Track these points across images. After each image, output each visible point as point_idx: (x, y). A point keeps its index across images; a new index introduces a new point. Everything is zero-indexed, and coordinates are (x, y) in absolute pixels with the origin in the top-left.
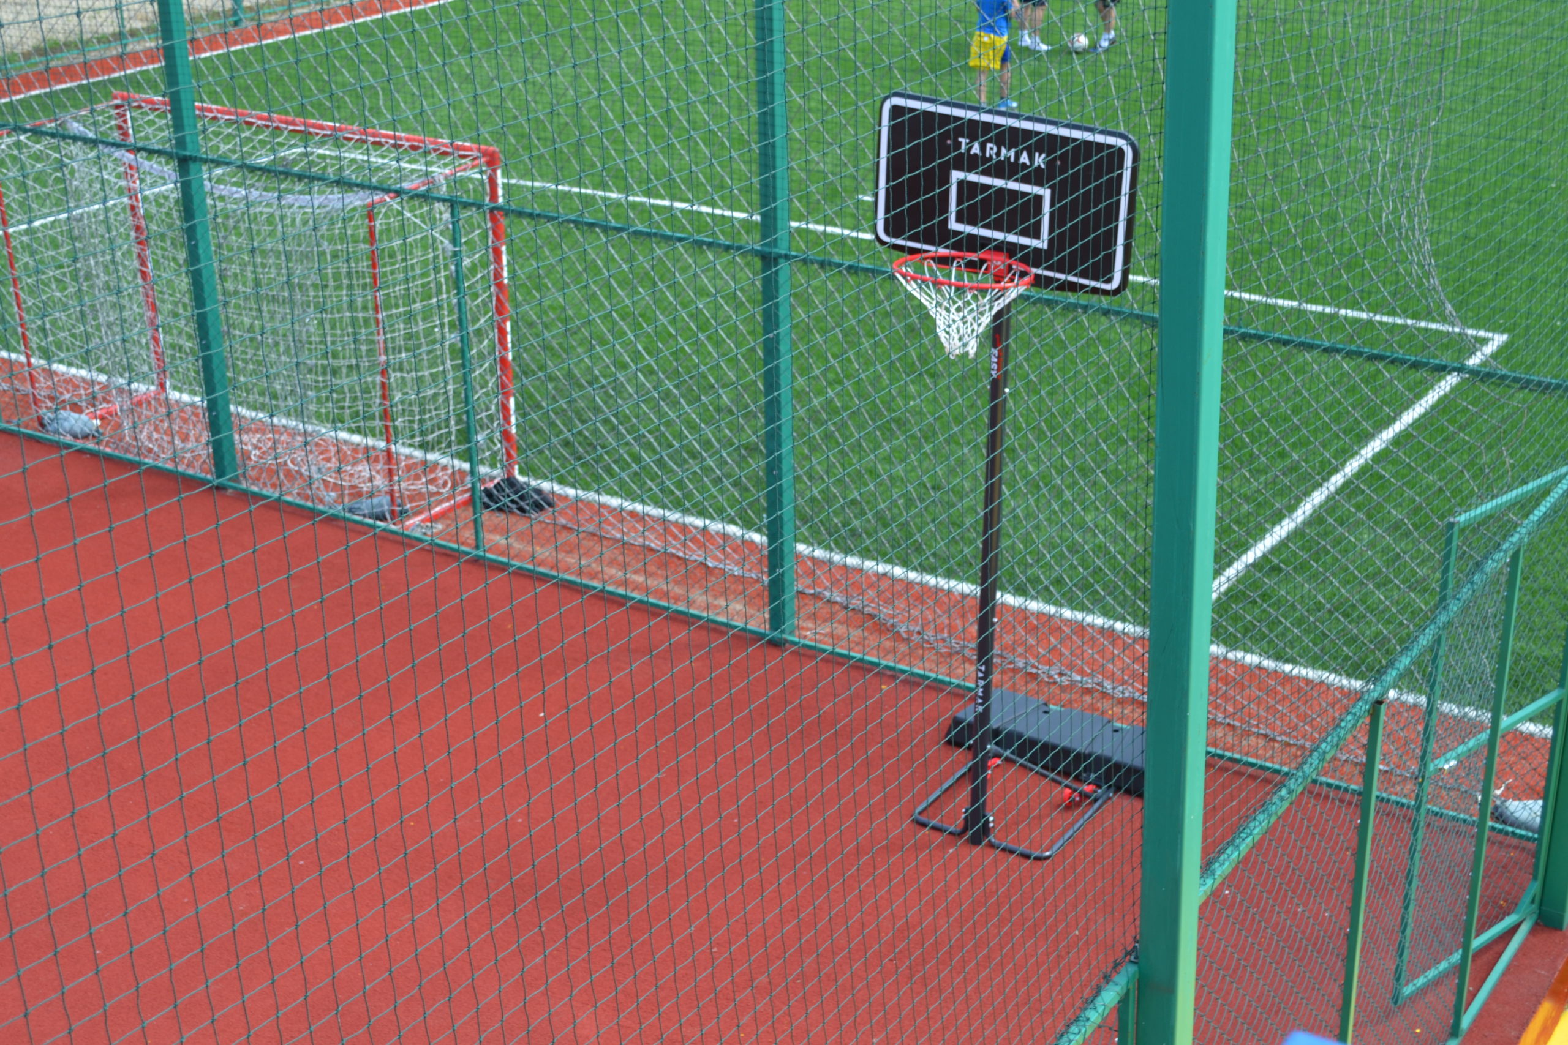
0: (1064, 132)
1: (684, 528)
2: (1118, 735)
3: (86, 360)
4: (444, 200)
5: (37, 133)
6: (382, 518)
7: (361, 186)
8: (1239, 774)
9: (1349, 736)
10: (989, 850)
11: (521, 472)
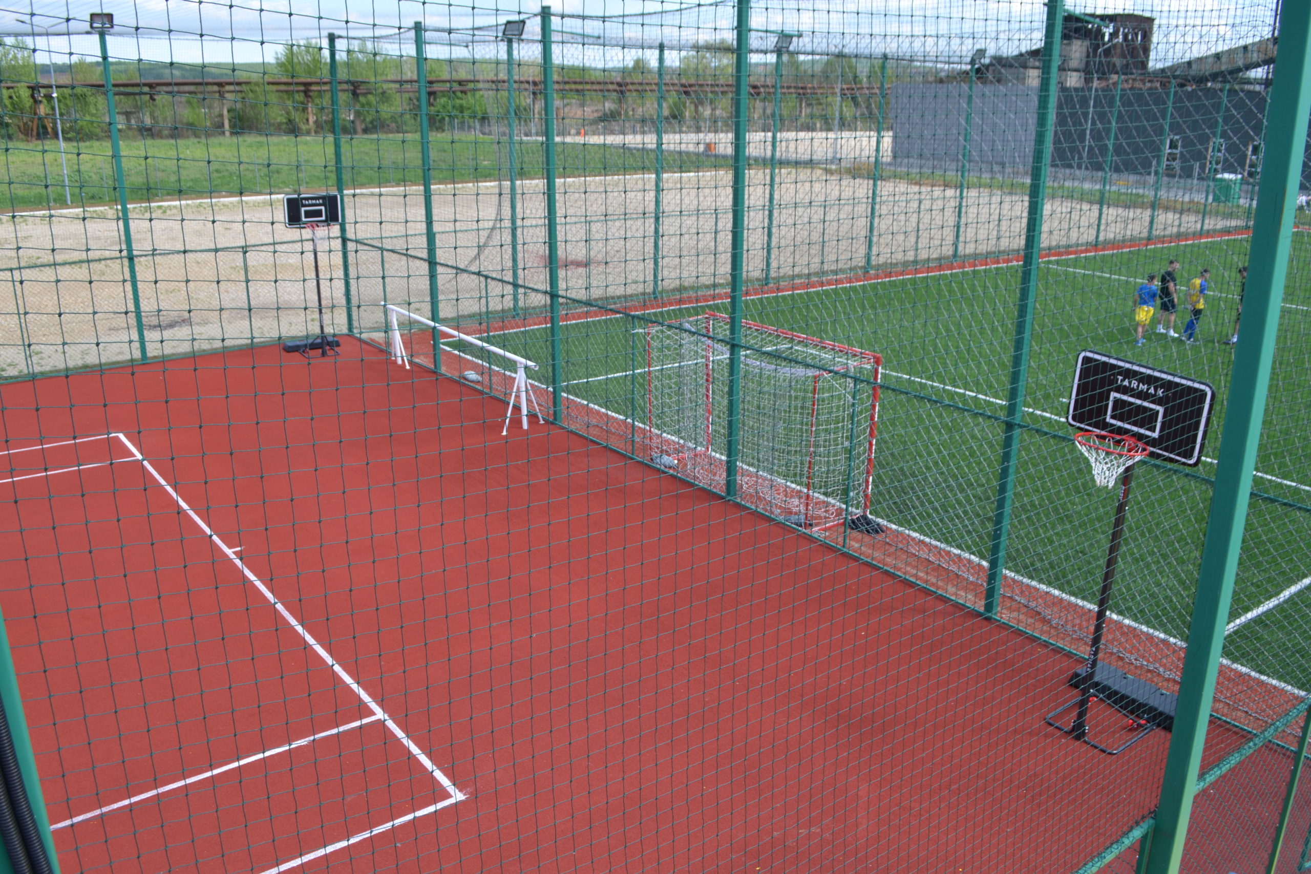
0: (1177, 380)
1: (948, 553)
2: (1163, 697)
3: (678, 432)
4: (852, 378)
5: (670, 327)
6: (801, 526)
7: (813, 367)
8: (1228, 730)
9: (1293, 721)
10: (1084, 744)
11: (871, 513)
